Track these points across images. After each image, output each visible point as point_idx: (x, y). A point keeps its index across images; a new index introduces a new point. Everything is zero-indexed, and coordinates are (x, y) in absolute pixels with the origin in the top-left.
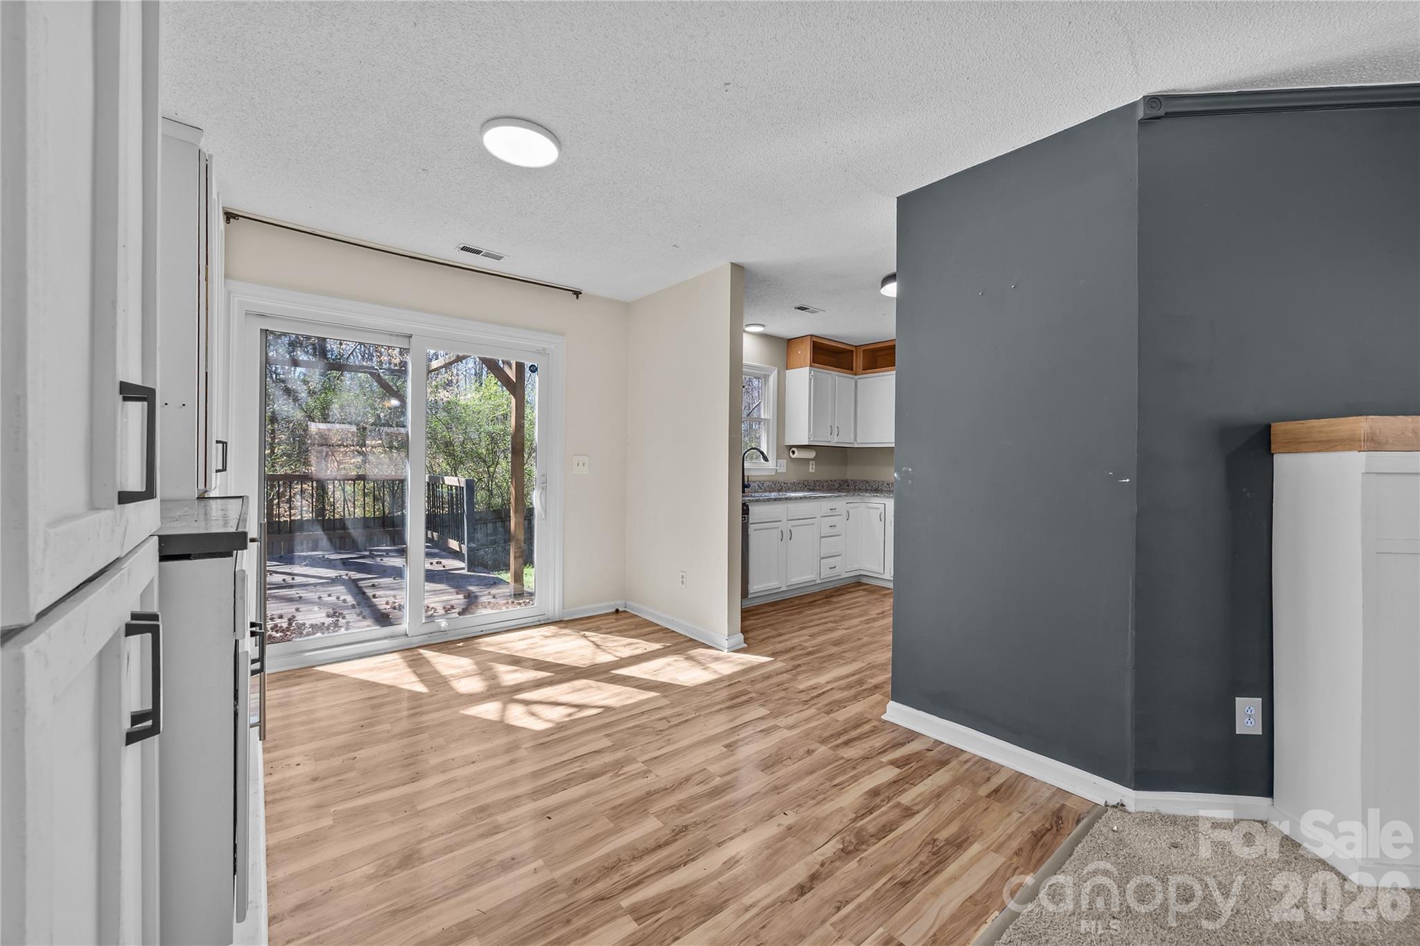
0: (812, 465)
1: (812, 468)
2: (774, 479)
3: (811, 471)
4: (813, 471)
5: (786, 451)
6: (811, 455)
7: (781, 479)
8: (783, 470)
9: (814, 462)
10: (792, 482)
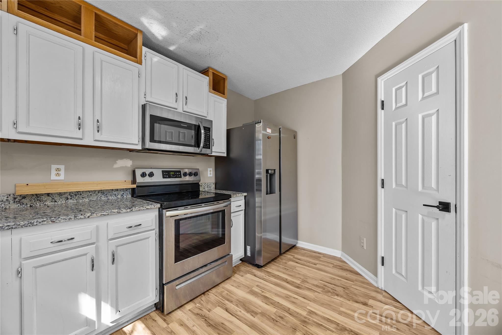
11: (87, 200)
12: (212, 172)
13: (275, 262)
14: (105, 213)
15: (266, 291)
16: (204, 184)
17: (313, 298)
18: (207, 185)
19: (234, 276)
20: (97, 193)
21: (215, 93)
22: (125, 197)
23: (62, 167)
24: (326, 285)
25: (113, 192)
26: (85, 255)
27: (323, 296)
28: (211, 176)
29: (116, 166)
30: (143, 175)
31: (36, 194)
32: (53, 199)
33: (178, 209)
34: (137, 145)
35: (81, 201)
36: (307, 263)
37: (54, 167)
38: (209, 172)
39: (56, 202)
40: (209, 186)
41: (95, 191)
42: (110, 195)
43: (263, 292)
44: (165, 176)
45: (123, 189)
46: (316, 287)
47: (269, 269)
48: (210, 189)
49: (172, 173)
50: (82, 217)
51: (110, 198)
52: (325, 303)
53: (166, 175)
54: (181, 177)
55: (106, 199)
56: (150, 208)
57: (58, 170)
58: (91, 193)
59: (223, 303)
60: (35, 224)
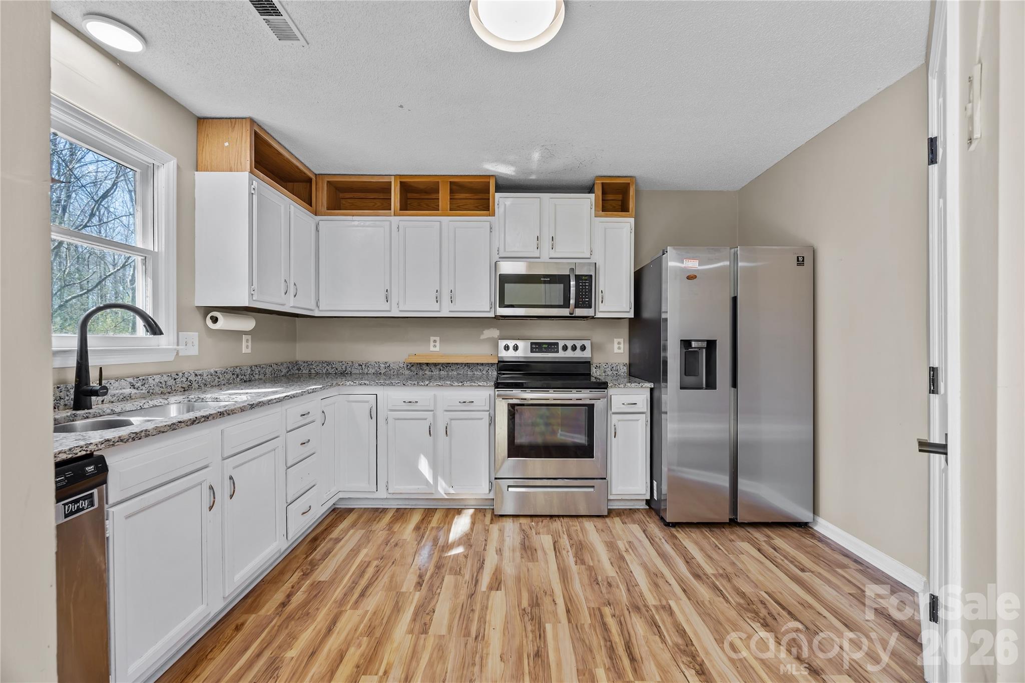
0: (247, 341)
1: (246, 346)
2: (173, 368)
3: (244, 350)
4: (249, 351)
5: (198, 317)
6: (247, 324)
7: (188, 367)
8: (194, 351)
9: (249, 337)
10: (212, 371)
11: (455, 373)
12: (622, 346)
13: (710, 531)
14: (439, 384)
15: (634, 553)
16: (604, 365)
17: (702, 600)
18: (610, 367)
19: (612, 518)
20: (463, 366)
21: (607, 215)
22: (490, 373)
23: (438, 339)
24: (766, 603)
25: (478, 366)
26: (426, 419)
27: (729, 608)
28: (622, 351)
29: (482, 337)
30: (507, 348)
31: (420, 363)
32: (430, 369)
33: (526, 391)
34: (489, 312)
35: (450, 373)
36: (783, 560)
37: (432, 338)
38: (616, 346)
39: (432, 372)
40: (614, 368)
41: (462, 364)
42: (476, 370)
43: (627, 551)
44: (534, 350)
45: (488, 364)
46: (736, 594)
47: (684, 534)
48: (616, 374)
49: (544, 346)
50: (423, 384)
51: (476, 373)
52: (714, 616)
53: (536, 348)
54: (558, 352)
55: (472, 373)
56: (481, 385)
57: (435, 341)
58: (458, 366)
59: (561, 534)
60: (394, 384)
